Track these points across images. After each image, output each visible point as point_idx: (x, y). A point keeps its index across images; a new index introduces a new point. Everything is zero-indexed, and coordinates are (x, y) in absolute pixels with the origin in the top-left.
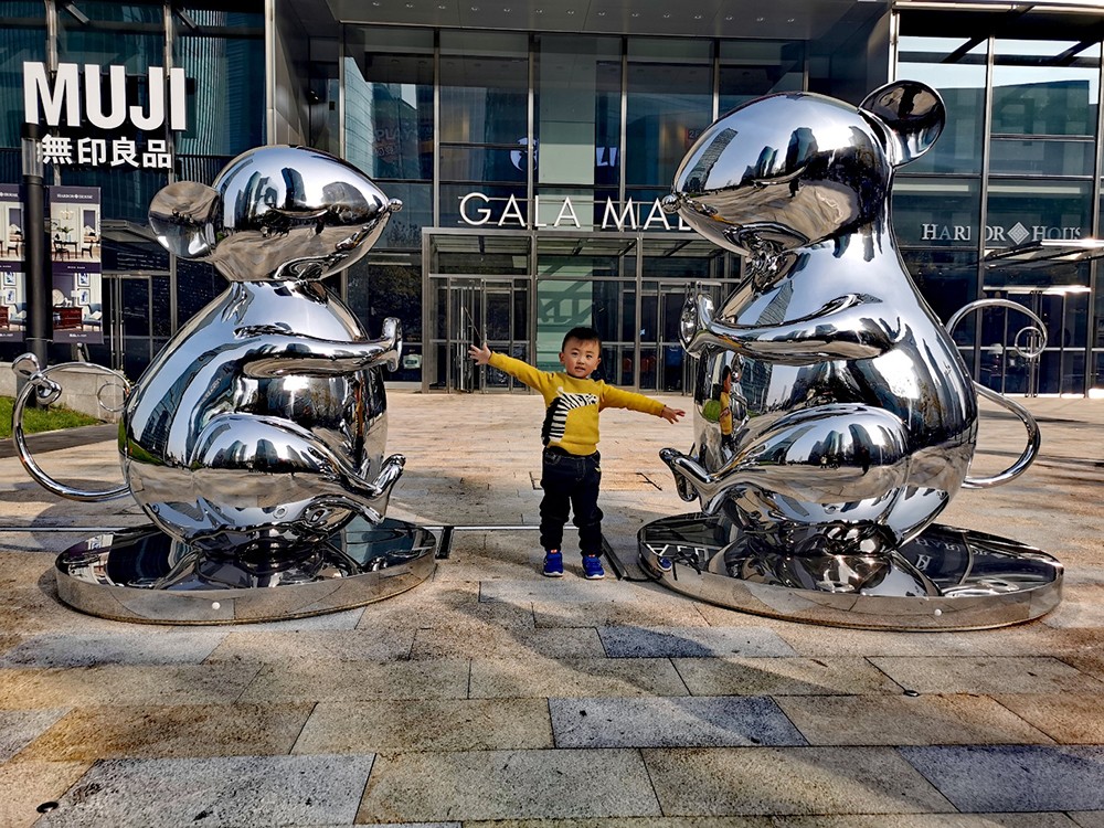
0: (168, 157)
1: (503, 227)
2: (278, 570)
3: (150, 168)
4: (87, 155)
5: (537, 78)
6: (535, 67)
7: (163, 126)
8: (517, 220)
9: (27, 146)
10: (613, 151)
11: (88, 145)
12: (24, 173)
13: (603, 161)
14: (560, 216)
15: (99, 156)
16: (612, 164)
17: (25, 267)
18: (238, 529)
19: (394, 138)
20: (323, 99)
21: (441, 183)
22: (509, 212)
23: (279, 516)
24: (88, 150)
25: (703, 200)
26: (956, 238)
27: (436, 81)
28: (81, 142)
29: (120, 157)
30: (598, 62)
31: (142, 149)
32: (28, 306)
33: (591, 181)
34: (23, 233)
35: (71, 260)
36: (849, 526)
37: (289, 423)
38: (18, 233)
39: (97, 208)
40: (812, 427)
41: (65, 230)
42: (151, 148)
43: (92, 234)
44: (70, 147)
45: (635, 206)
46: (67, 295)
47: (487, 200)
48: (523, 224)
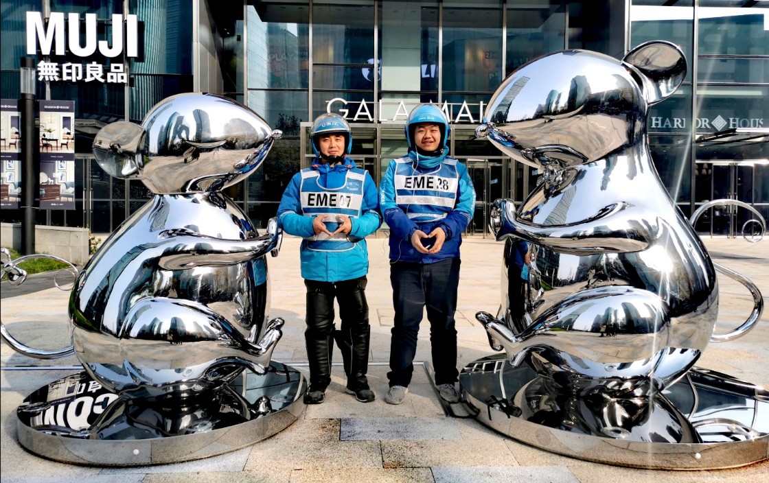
0: (125, 75)
1: (357, 121)
2: (187, 413)
3: (112, 83)
4: (69, 74)
5: (380, 18)
6: (378, 11)
7: (121, 54)
8: (367, 116)
9: (25, 74)
10: (433, 67)
11: (70, 68)
12: (22, 91)
13: (426, 74)
14: (397, 114)
15: (77, 75)
16: (433, 76)
17: (21, 157)
18: (155, 386)
19: (281, 60)
20: (232, 34)
21: (314, 91)
22: (361, 111)
23: (187, 375)
24: (69, 71)
25: (506, 129)
26: (675, 127)
27: (311, 21)
28: (64, 66)
29: (92, 75)
30: (422, 7)
31: (106, 71)
32: (22, 184)
33: (418, 88)
34: (20, 133)
35: (53, 152)
36: (624, 380)
37: (195, 304)
38: (17, 133)
39: (72, 115)
40: (593, 304)
41: (49, 131)
42: (113, 69)
43: (69, 134)
44: (58, 69)
45: (449, 106)
46: (50, 176)
47: (346, 103)
48: (371, 119)
